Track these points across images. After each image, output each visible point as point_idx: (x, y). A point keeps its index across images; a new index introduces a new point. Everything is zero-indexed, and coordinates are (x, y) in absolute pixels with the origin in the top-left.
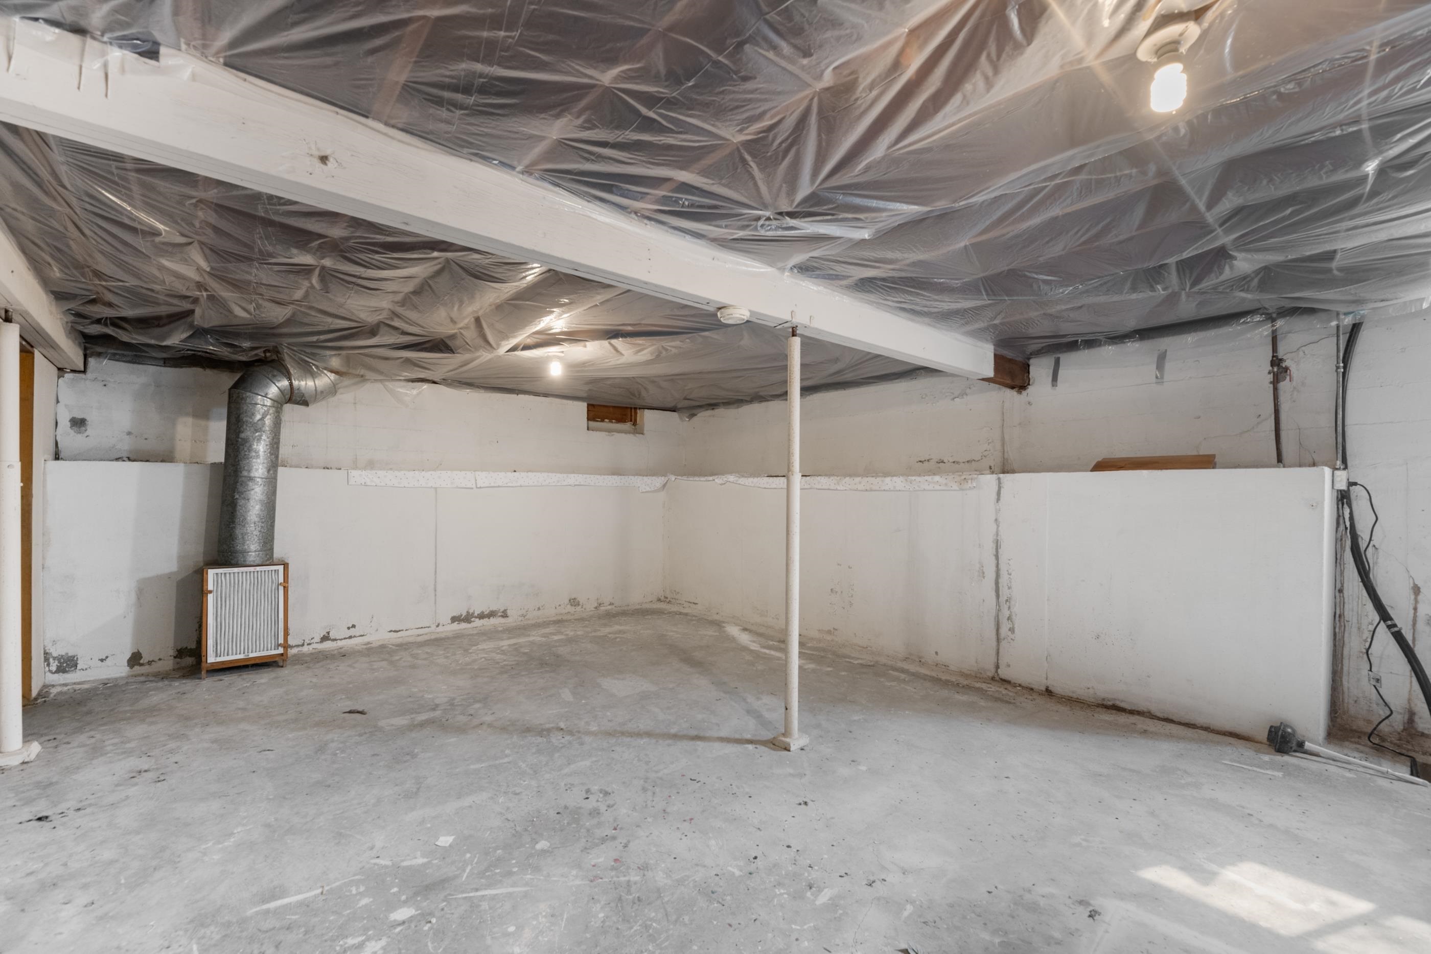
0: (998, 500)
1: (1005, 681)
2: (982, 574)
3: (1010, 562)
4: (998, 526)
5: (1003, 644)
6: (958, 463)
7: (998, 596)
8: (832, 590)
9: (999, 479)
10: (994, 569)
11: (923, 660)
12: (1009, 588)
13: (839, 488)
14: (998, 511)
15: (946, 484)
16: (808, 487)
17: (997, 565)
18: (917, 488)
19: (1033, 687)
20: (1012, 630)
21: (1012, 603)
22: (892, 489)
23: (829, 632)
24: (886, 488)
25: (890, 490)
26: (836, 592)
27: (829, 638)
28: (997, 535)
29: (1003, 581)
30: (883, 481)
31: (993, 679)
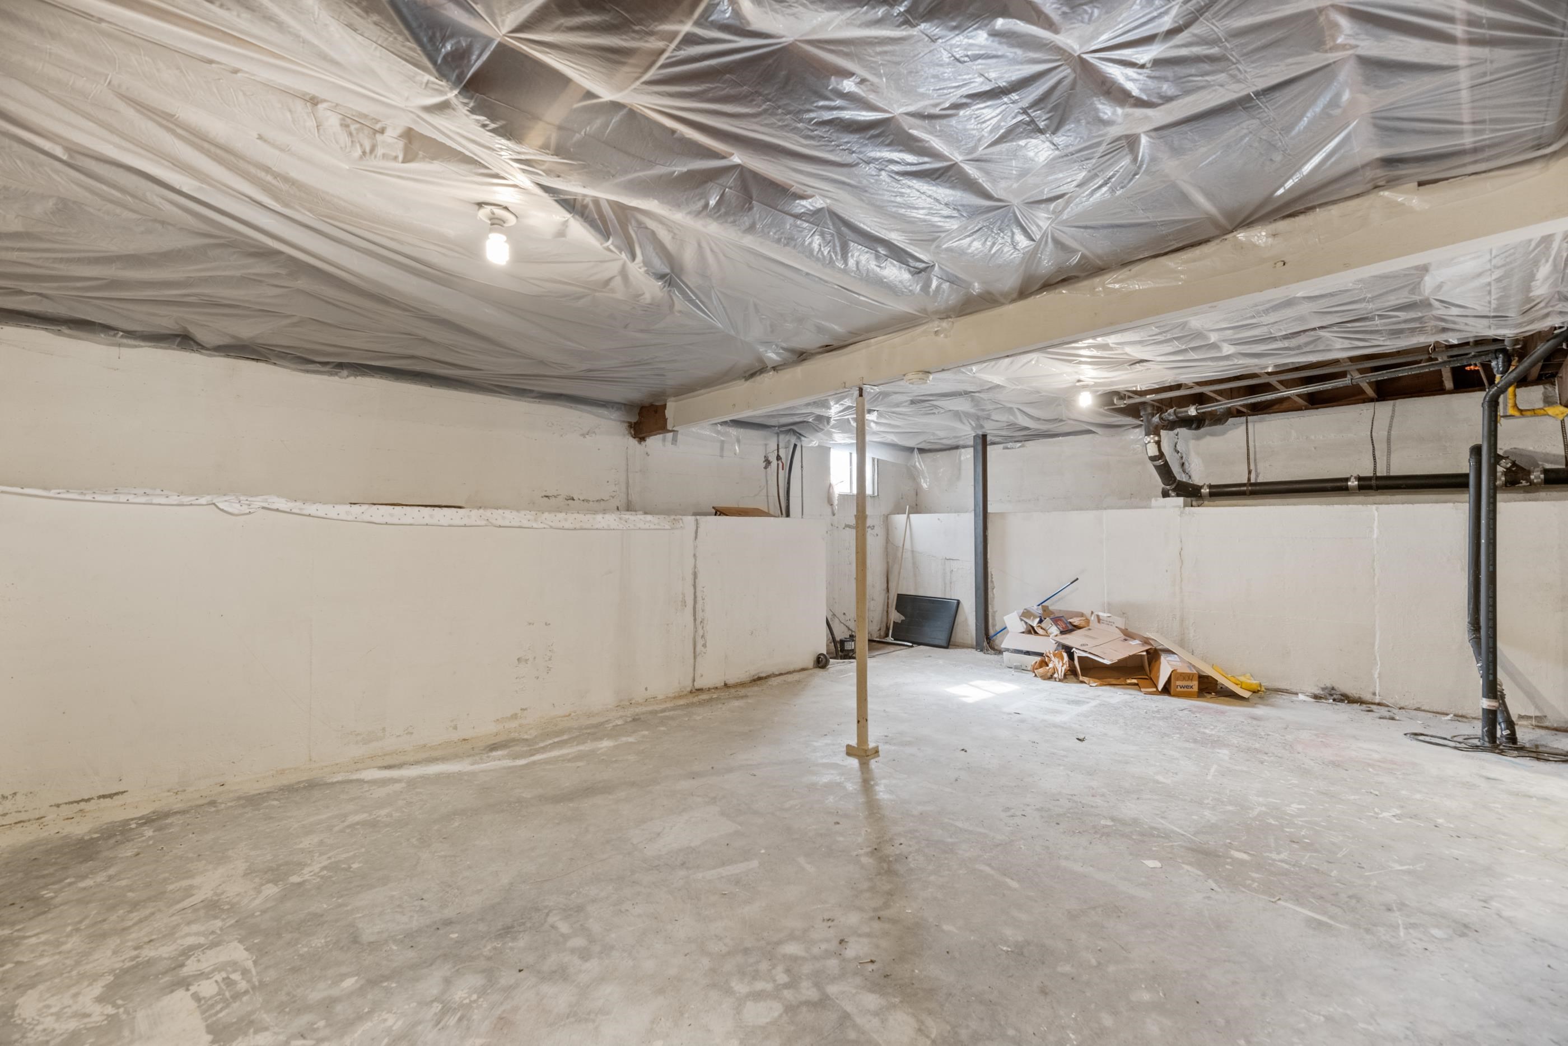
0: (696, 538)
1: (700, 690)
2: (684, 603)
3: (704, 589)
4: (696, 560)
5: (699, 659)
6: (588, 501)
7: (695, 620)
8: (518, 659)
9: (697, 520)
10: (692, 596)
11: (633, 702)
12: (703, 611)
13: (535, 525)
14: (695, 547)
15: (659, 524)
16: (484, 523)
17: (695, 593)
18: (632, 527)
19: (717, 685)
20: (704, 646)
21: (705, 622)
22: (606, 527)
23: (514, 717)
24: (599, 526)
25: (603, 529)
26: (526, 661)
27: (514, 724)
28: (695, 567)
29: (699, 606)
30: (594, 519)
31: (691, 692)
